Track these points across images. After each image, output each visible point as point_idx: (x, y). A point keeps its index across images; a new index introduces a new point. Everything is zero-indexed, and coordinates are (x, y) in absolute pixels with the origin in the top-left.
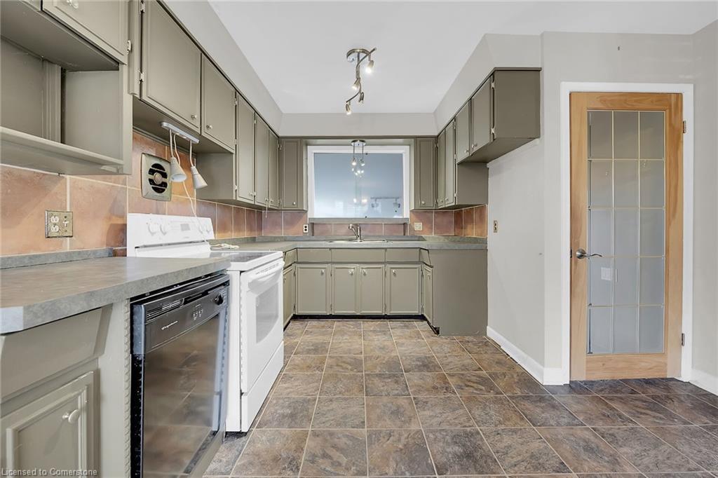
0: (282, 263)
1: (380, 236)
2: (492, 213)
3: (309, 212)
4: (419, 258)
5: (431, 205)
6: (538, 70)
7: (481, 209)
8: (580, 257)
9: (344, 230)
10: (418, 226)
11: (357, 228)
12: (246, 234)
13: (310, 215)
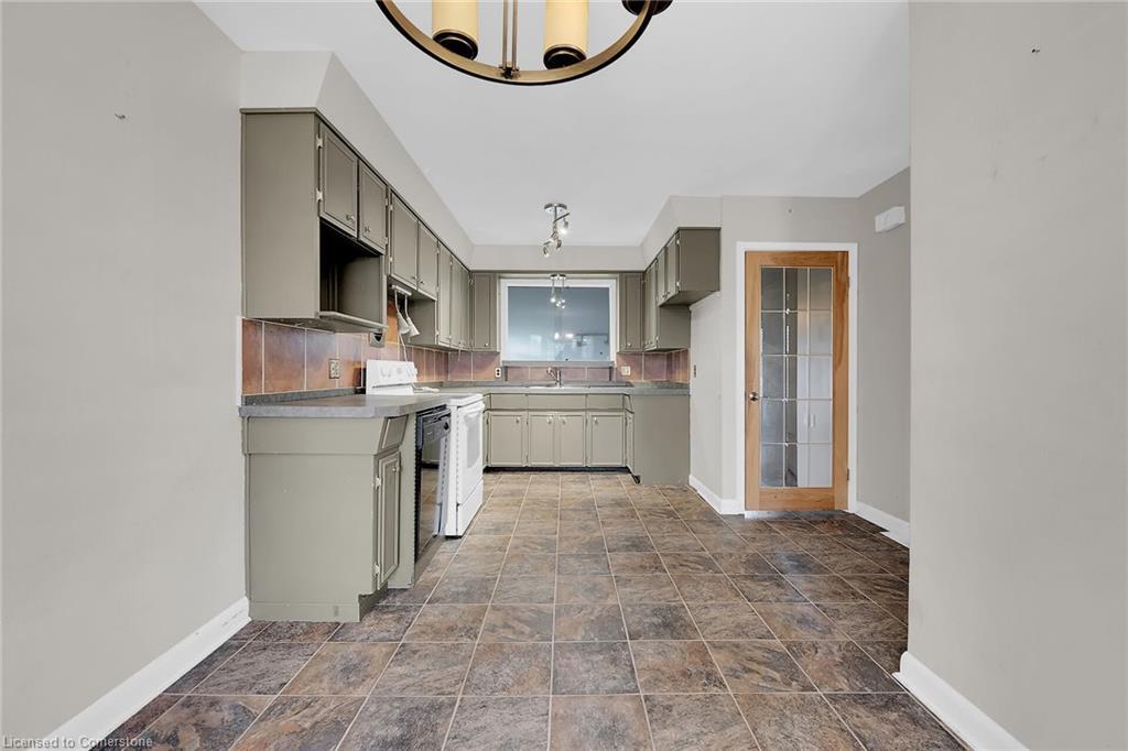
0: (482, 406)
1: (582, 382)
2: (695, 356)
3: (502, 354)
4: (622, 406)
5: (637, 347)
6: (719, 230)
7: (686, 352)
8: (754, 399)
9: (541, 375)
10: (626, 371)
11: (557, 373)
12: (434, 379)
13: (503, 357)
